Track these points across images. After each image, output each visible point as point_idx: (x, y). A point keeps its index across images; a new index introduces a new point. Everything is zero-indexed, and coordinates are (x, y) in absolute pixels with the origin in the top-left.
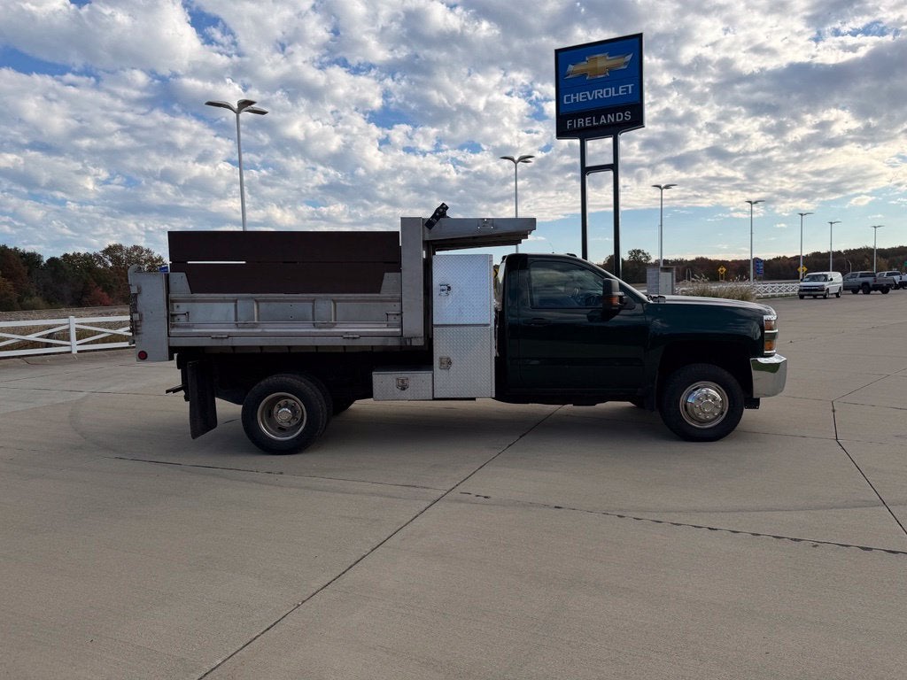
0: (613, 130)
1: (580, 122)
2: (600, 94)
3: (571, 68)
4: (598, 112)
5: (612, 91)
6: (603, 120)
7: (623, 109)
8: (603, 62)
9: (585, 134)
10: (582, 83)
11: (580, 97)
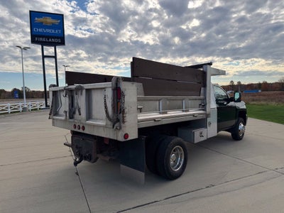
0: (54, 45)
1: (41, 39)
2: (49, 31)
3: (36, 19)
4: (48, 37)
5: (53, 31)
6: (50, 40)
7: (58, 38)
8: (49, 20)
9: (43, 44)
10: (41, 25)
11: (40, 30)
